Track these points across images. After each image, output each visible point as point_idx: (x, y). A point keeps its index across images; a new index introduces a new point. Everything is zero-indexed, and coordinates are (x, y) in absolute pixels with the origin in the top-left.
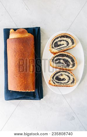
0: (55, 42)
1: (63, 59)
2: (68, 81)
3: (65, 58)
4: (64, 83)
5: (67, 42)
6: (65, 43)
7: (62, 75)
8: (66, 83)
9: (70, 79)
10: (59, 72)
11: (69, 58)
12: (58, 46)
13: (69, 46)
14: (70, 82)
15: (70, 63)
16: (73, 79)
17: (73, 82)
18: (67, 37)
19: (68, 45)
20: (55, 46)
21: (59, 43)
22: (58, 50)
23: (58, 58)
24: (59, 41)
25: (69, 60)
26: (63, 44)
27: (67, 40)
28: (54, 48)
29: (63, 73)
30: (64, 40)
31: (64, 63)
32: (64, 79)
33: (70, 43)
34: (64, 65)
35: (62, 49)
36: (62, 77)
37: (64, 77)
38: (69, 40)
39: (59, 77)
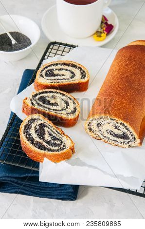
0: (49, 68)
5: (72, 73)
6: (67, 73)
12: (54, 75)
13: (74, 78)
18: (74, 66)
19: (72, 77)
20: (46, 75)
21: (56, 72)
22: (51, 81)
24: (56, 69)
26: (63, 75)
27: (73, 71)
28: (43, 77)
30: (66, 70)
33: (78, 76)
35: (59, 81)
38: (77, 72)
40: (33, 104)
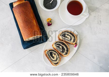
0: (65, 33)
1: (62, 46)
2: (54, 61)
3: (64, 46)
4: (52, 59)
5: (71, 38)
6: (70, 38)
7: (55, 54)
8: (52, 60)
9: (56, 61)
10: (55, 52)
11: (66, 48)
12: (65, 37)
14: (54, 62)
15: (65, 51)
16: (58, 62)
17: (56, 64)
18: (73, 35)
19: (70, 40)
20: (63, 36)
21: (66, 35)
22: (62, 38)
23: (59, 43)
24: (67, 34)
25: (66, 49)
26: (68, 38)
27: (72, 37)
28: (61, 36)
29: (56, 54)
30: (70, 36)
31: (61, 49)
32: (54, 57)
33: (72, 41)
34: (61, 50)
35: (65, 40)
36: (53, 55)
37: (55, 56)
38: (73, 38)
39: (53, 54)
40: (47, 54)
